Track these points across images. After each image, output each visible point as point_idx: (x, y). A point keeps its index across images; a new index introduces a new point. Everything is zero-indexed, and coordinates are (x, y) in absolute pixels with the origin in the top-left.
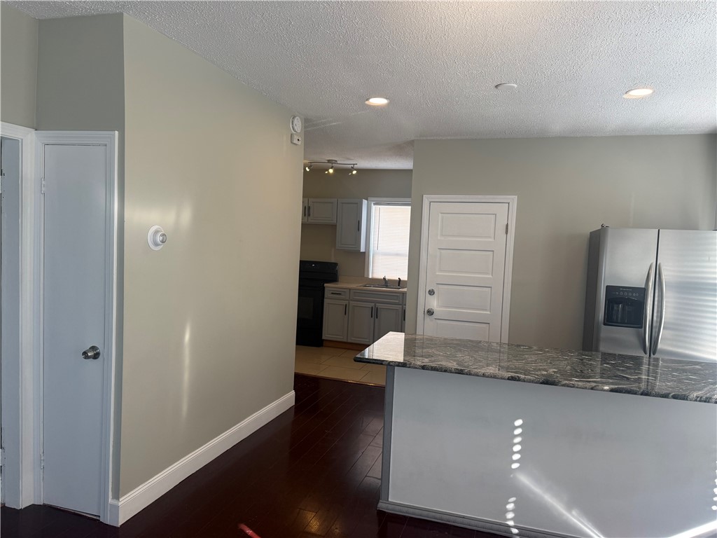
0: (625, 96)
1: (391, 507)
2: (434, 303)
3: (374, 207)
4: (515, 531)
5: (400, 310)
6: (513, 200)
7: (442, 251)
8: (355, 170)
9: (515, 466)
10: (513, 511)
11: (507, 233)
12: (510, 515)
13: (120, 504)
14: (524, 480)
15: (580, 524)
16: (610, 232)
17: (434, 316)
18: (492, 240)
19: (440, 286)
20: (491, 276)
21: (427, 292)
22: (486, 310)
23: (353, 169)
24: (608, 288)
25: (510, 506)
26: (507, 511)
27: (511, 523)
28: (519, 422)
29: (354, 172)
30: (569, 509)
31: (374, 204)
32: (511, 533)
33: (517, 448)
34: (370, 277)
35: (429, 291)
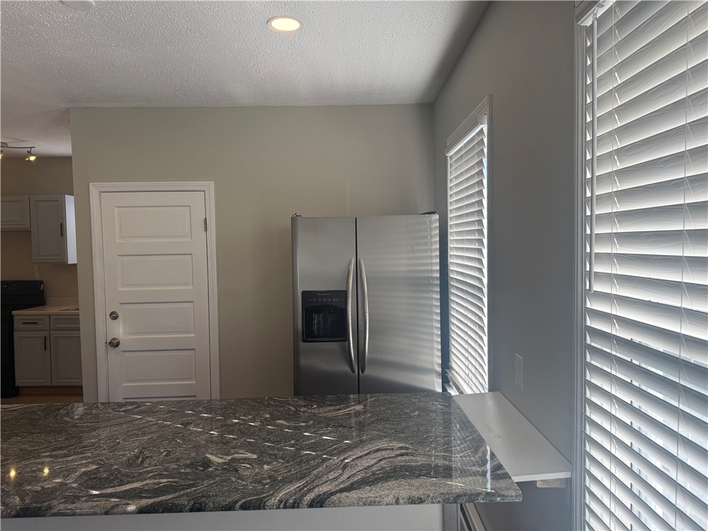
2: (119, 330)
6: (210, 186)
7: (124, 259)
8: (35, 155)
11: (206, 230)
17: (121, 347)
18: (188, 239)
19: (126, 307)
20: (192, 287)
21: (108, 317)
22: (189, 332)
23: (30, 154)
24: (304, 294)
29: (32, 158)
35: (111, 314)
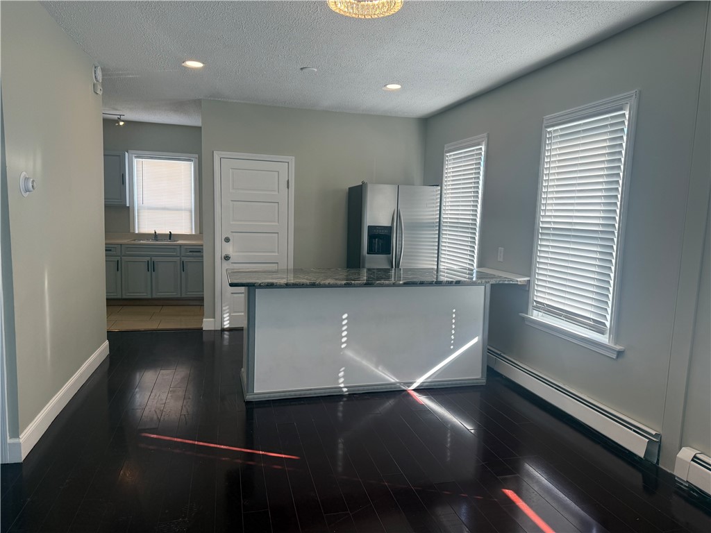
0: (383, 88)
1: (256, 396)
2: (229, 249)
3: (135, 160)
4: (345, 390)
5: (179, 262)
6: (292, 159)
7: (235, 203)
8: (123, 121)
9: (343, 346)
10: (343, 377)
11: (288, 188)
12: (341, 380)
13: (21, 441)
14: (350, 354)
15: (383, 374)
16: (369, 187)
17: (231, 260)
18: (277, 193)
19: (235, 234)
20: (277, 224)
21: (223, 240)
22: (274, 252)
23: (119, 120)
24: (370, 227)
25: (341, 374)
26: (339, 378)
27: (342, 385)
28: (345, 316)
29: (122, 123)
30: (377, 367)
31: (136, 157)
32: (343, 391)
33: (345, 333)
34: (137, 232)
35: (225, 238)
